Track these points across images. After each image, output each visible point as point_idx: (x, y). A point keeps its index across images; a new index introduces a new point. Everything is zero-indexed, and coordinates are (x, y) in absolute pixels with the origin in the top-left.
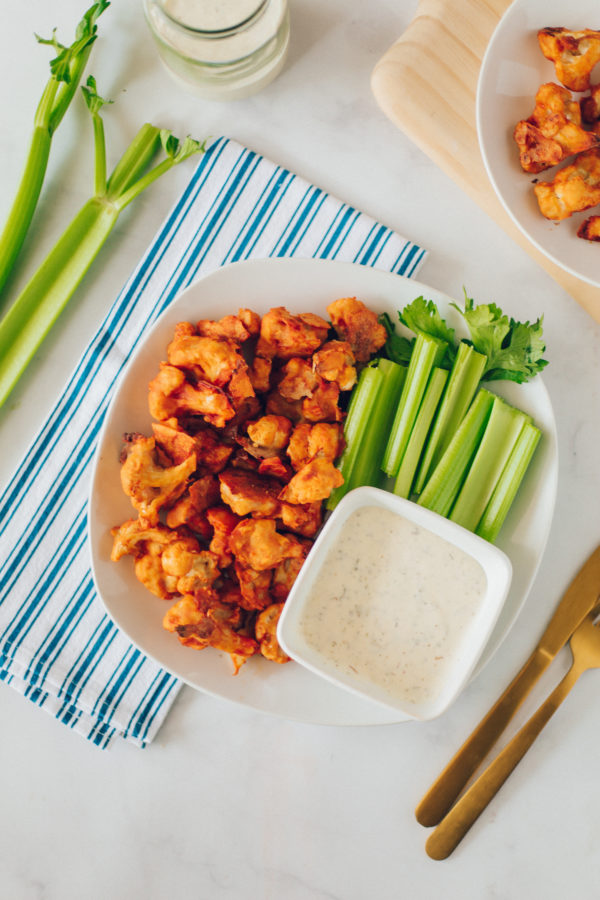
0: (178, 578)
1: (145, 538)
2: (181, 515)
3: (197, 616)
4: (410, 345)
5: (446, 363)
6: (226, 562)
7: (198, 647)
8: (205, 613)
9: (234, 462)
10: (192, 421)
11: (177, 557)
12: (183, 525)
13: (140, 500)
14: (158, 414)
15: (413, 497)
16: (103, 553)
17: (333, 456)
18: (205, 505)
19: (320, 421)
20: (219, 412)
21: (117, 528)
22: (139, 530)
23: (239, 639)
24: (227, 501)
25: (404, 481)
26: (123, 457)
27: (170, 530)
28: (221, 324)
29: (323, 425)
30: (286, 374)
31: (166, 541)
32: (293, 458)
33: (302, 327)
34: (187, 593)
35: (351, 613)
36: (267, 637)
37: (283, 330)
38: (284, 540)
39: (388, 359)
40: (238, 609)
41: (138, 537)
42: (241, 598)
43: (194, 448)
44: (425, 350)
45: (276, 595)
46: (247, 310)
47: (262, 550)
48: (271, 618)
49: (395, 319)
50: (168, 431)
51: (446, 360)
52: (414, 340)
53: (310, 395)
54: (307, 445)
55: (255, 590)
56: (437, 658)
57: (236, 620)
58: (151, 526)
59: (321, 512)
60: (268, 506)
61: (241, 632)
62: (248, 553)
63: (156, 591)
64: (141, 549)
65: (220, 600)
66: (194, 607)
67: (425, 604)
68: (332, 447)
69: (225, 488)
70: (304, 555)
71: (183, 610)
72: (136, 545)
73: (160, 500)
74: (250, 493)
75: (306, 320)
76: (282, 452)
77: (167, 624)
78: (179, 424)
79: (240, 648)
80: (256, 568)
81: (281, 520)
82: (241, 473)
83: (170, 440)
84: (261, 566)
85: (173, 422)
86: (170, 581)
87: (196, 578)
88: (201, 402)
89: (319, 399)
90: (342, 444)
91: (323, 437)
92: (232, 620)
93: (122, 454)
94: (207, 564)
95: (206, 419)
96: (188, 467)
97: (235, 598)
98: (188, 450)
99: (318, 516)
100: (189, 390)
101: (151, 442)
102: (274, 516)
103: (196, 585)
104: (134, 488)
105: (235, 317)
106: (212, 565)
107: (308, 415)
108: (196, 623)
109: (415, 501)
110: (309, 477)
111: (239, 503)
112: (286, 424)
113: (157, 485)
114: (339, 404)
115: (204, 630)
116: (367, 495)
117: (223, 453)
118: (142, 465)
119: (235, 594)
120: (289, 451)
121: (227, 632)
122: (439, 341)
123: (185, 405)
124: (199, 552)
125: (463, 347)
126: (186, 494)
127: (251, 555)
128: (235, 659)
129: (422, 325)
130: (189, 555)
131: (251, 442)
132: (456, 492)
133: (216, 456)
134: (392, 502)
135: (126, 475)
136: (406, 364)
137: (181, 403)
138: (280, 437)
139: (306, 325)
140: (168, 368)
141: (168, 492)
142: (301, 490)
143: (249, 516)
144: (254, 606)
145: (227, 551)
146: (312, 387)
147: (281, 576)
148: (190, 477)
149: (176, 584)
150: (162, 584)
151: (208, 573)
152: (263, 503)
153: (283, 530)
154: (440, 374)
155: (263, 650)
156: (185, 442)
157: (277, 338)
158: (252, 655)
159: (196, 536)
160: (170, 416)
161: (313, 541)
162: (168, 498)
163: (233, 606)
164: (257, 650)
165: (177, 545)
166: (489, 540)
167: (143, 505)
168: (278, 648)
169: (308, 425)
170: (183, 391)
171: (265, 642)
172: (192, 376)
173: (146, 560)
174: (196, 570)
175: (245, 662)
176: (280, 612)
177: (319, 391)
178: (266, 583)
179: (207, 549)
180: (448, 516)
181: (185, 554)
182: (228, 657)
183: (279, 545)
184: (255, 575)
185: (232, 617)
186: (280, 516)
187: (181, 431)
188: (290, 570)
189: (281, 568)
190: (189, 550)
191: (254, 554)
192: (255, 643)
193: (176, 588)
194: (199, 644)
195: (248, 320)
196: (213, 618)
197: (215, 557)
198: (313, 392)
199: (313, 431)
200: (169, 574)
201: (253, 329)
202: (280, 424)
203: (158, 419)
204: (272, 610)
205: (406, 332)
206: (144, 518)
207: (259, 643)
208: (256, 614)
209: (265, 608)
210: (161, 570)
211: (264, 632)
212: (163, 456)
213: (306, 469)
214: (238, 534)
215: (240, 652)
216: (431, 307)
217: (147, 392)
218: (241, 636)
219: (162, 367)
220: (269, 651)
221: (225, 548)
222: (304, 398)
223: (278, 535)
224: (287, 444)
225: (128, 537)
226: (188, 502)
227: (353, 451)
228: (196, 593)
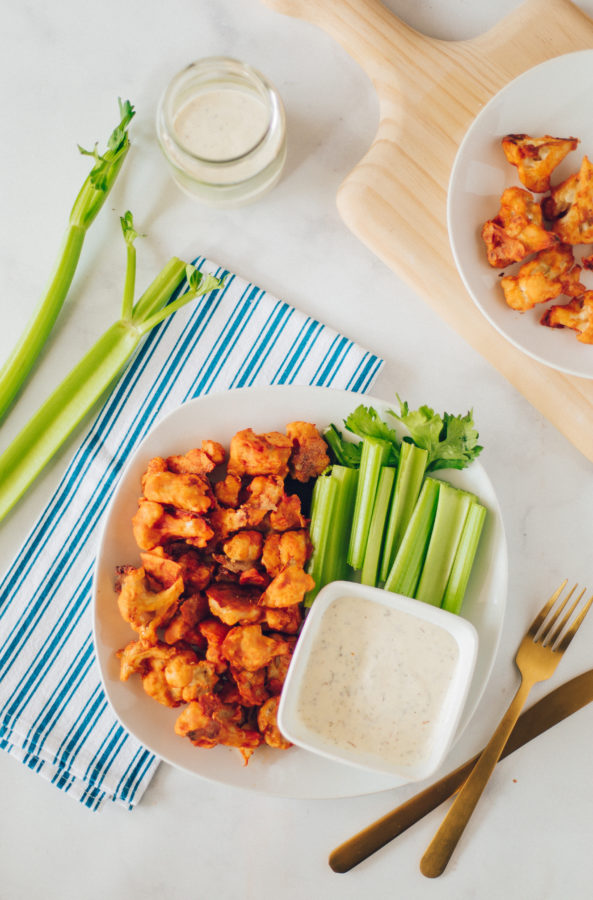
0: (183, 688)
1: (148, 656)
2: (177, 632)
3: (204, 721)
4: (358, 448)
5: (392, 460)
6: (223, 668)
7: (209, 746)
8: (210, 716)
9: (217, 578)
10: (175, 546)
11: (178, 671)
12: (179, 641)
13: (139, 625)
14: (146, 546)
15: (380, 584)
16: (112, 672)
17: (304, 560)
18: (196, 620)
19: (288, 530)
20: (200, 534)
21: (121, 651)
22: (141, 651)
23: (244, 734)
24: (216, 614)
25: (369, 572)
26: (118, 588)
27: (169, 647)
28: (188, 458)
29: (290, 533)
30: (252, 492)
31: (167, 657)
32: (267, 567)
33: (265, 448)
34: (192, 700)
35: (341, 694)
36: (270, 728)
37: (248, 451)
38: (270, 642)
39: (340, 464)
40: (240, 707)
41: (141, 657)
42: (241, 697)
43: (181, 572)
44: (372, 453)
45: (272, 689)
46: (209, 441)
47: (252, 653)
48: (270, 710)
49: (341, 427)
50: (155, 559)
52: (361, 443)
53: (275, 509)
54: (279, 554)
55: (252, 688)
56: (424, 723)
57: (239, 718)
58: (151, 646)
59: (302, 611)
60: (254, 613)
61: (246, 727)
62: (240, 658)
63: (164, 701)
64: (146, 667)
65: (222, 701)
66: (199, 712)
67: (406, 676)
68: (300, 551)
69: (213, 603)
70: (291, 651)
71: (190, 715)
72: (141, 664)
73: (157, 621)
74: (236, 604)
76: (257, 563)
77: (178, 731)
78: (164, 551)
79: (246, 741)
80: (250, 669)
81: (266, 623)
82: (225, 587)
83: (158, 567)
84: (254, 667)
85: (159, 550)
86: (176, 692)
87: (198, 686)
88: (182, 529)
89: (284, 510)
90: (309, 548)
91: (291, 544)
92: (235, 718)
93: (116, 585)
94: (205, 672)
95: (188, 542)
96: (176, 589)
97: (235, 698)
98: (175, 575)
99: (297, 614)
100: (169, 520)
101: (141, 573)
102: (260, 622)
103: (199, 691)
104: (132, 616)
105: (199, 450)
106: (210, 672)
107: (277, 527)
108: (203, 726)
109: (382, 587)
110: (283, 585)
111: (228, 615)
112: (257, 537)
113: (152, 609)
114: (302, 513)
115: (212, 731)
116: (337, 588)
117: (205, 573)
118: (136, 594)
119: (235, 694)
120: (263, 561)
121: (233, 729)
122: (383, 442)
123: (168, 534)
124: (197, 663)
125: (405, 446)
126: (178, 614)
127: (243, 659)
128: (243, 752)
129: (366, 430)
130: (189, 667)
131: (229, 559)
132: (418, 573)
133: (200, 575)
134: (363, 590)
135: (123, 604)
136: (357, 466)
137: (164, 531)
138: (253, 550)
139: (268, 444)
140: (146, 503)
141: (162, 614)
142: (277, 595)
143: (237, 624)
144: (253, 703)
145: (222, 658)
146: (276, 501)
147: (274, 672)
148: (180, 598)
149: (181, 692)
150: (169, 695)
151: (208, 681)
152: (249, 611)
153: (268, 632)
154: (388, 472)
155: (268, 741)
156: (172, 568)
157: (244, 458)
158: (258, 746)
159: (192, 649)
160: (156, 546)
161: (297, 636)
162: (163, 619)
163: (234, 706)
164: (262, 741)
165: (176, 660)
166: (453, 611)
167: (142, 628)
168: (280, 736)
169: (277, 536)
170: (164, 522)
171: (268, 733)
172: (170, 510)
173: (151, 678)
174: (197, 679)
175: (252, 753)
176: (278, 704)
177: (283, 504)
178: (261, 680)
179: (204, 659)
180: (414, 596)
181: (185, 666)
182: (237, 751)
183: (267, 646)
184: (249, 676)
185: (235, 716)
186: (265, 620)
187: (167, 558)
188: (281, 665)
189: (272, 665)
190: (188, 662)
191: (246, 658)
192: (258, 735)
193: (181, 697)
194: (209, 743)
195: (211, 452)
196: (218, 719)
197: (212, 666)
198: (277, 505)
199: (282, 540)
200: (173, 686)
201: (219, 458)
202: (252, 539)
203: (146, 549)
204: (270, 703)
205: (354, 437)
206: (145, 640)
207: (263, 734)
208: (256, 710)
209: (264, 702)
210: (166, 684)
211: (266, 724)
212: (154, 583)
213: (280, 579)
214: (229, 642)
215: (247, 745)
216: (372, 413)
217: (132, 527)
218: (245, 731)
219: (141, 503)
220: (273, 741)
221: (220, 656)
222: (270, 512)
223: (265, 637)
224: (260, 555)
225: (133, 658)
226: (181, 620)
227: (320, 550)
228: (200, 699)
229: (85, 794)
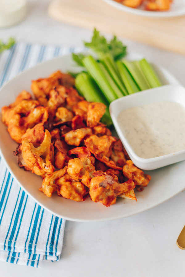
229: (29, 261)
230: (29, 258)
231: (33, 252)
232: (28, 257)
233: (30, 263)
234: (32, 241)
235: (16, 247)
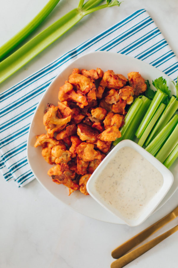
0: (56, 158)
1: (48, 141)
2: (62, 136)
3: (60, 173)
4: (154, 93)
5: (165, 102)
6: (74, 156)
7: (58, 183)
8: (63, 172)
9: (84, 121)
10: (72, 104)
11: (57, 150)
12: (61, 140)
13: (48, 128)
14: (61, 99)
15: (144, 147)
16: (32, 142)
17: (119, 127)
18: (71, 134)
19: (117, 113)
20: (83, 102)
21: (38, 136)
22: (46, 138)
23: (73, 184)
24: (79, 135)
25: (142, 141)
26: (46, 111)
27: (57, 141)
28: (90, 72)
29: (118, 115)
30: (109, 94)
31: (55, 144)
32: (105, 124)
33: (118, 79)
34: (58, 164)
35: (114, 183)
36: (83, 185)
37: (111, 78)
38: (96, 152)
39: (146, 96)
40: (75, 173)
41: (45, 141)
42: (77, 169)
43: (71, 113)
44: (159, 96)
45: (89, 171)
46: (100, 69)
47: (88, 154)
48: (86, 178)
49: (151, 83)
50: (63, 105)
51: (166, 101)
52: (156, 92)
53: (116, 103)
54: (111, 121)
55: (82, 167)
56: (140, 205)
57: (73, 177)
58: (50, 138)
59: (111, 145)
60: (93, 139)
61: (75, 181)
62: (82, 155)
63: (47, 161)
64: (45, 145)
65: (69, 169)
66: (59, 169)
67: (140, 185)
68: (119, 123)
69: (79, 130)
70: (102, 159)
71: (56, 169)
72: (44, 143)
73: (56, 129)
74: (87, 133)
75: (120, 77)
76: (101, 121)
77: (49, 173)
78: (67, 104)
79: (73, 187)
80: (84, 160)
81: (96, 145)
82: (86, 126)
83: (63, 109)
84: (86, 160)
85: (65, 103)
86: (53, 158)
87: (62, 159)
88: (77, 98)
89: (119, 105)
90: (123, 123)
91: (117, 119)
92: (72, 177)
93: (45, 110)
94: (67, 155)
95: (78, 104)
96: (67, 120)
97: (75, 169)
98: (69, 114)
99: (110, 146)
100: (74, 93)
101: (56, 109)
102: (94, 143)
103: (62, 162)
104: (47, 123)
105: (95, 70)
106: (69, 156)
107: (113, 110)
108: (59, 175)
109: (145, 148)
110: (109, 132)
111: (83, 136)
112: (105, 112)
113: (55, 124)
114: (125, 109)
115: (61, 178)
116: (128, 142)
117: (81, 117)
118: (51, 116)
119: (75, 168)
120: (104, 121)
121: (69, 180)
122: (165, 94)
123: (71, 98)
124: (65, 150)
125: (173, 98)
126: (65, 129)
127: (83, 155)
128: (70, 190)
129: (160, 87)
130: (62, 151)
131: (92, 116)
132: (159, 148)
133: (78, 118)
134: (137, 147)
135: (45, 118)
136: (152, 99)
137: (70, 96)
138: (102, 116)
139: (119, 78)
140: (68, 83)
141: (59, 127)
142: (105, 136)
143: (85, 141)
144: (80, 173)
145: (75, 152)
146: (117, 101)
147: (92, 165)
148: (68, 123)
149: (55, 160)
150: (50, 159)
151: (67, 159)
152: (91, 138)
153: (96, 148)
154: (163, 106)
155: (81, 190)
156: (68, 111)
157: (108, 81)
158: (76, 190)
159: (65, 144)
160: (65, 100)
161: (106, 155)
162: (58, 129)
163: (73, 172)
164: (79, 189)
165: (58, 146)
166: (167, 167)
167: (49, 130)
168: (86, 190)
169: (113, 114)
170: (71, 93)
171: (82, 186)
172: (75, 88)
173: (46, 149)
174: (63, 156)
175: (73, 192)
176: (89, 177)
177: (119, 102)
178: (86, 166)
179: (68, 150)
180: (155, 156)
181: (60, 150)
182: (68, 189)
183: (94, 154)
184: (83, 162)
185: (72, 175)
186: (96, 144)
187: (68, 106)
188: (96, 163)
189: (93, 162)
190: (62, 149)
191: (84, 155)
192: (78, 186)
193: (55, 161)
194: (59, 182)
195: (99, 73)
196: (65, 174)
197: (71, 153)
198: (117, 102)
199: (114, 116)
200: (53, 156)
201: (100, 76)
202: (103, 111)
203: (61, 101)
204: (87, 176)
205: (154, 88)
206: (49, 134)
207: (80, 186)
208: (81, 176)
209: (84, 175)
210: (51, 154)
211: (82, 183)
212: (60, 114)
213: (109, 129)
214: (80, 147)
215: (72, 188)
216: (164, 81)
217: (59, 90)
218: (74, 183)
219: (66, 83)
220: (82, 190)
221: (75, 151)
222: (113, 104)
223: (94, 150)
224: (104, 119)
225: (41, 140)
226: (65, 132)
227: (126, 126)
228: (61, 164)
229: (6, 174)
230: (8, 173)
231: (11, 172)
232: (8, 171)
233: (5, 176)
234: (16, 167)
235: (7, 162)
